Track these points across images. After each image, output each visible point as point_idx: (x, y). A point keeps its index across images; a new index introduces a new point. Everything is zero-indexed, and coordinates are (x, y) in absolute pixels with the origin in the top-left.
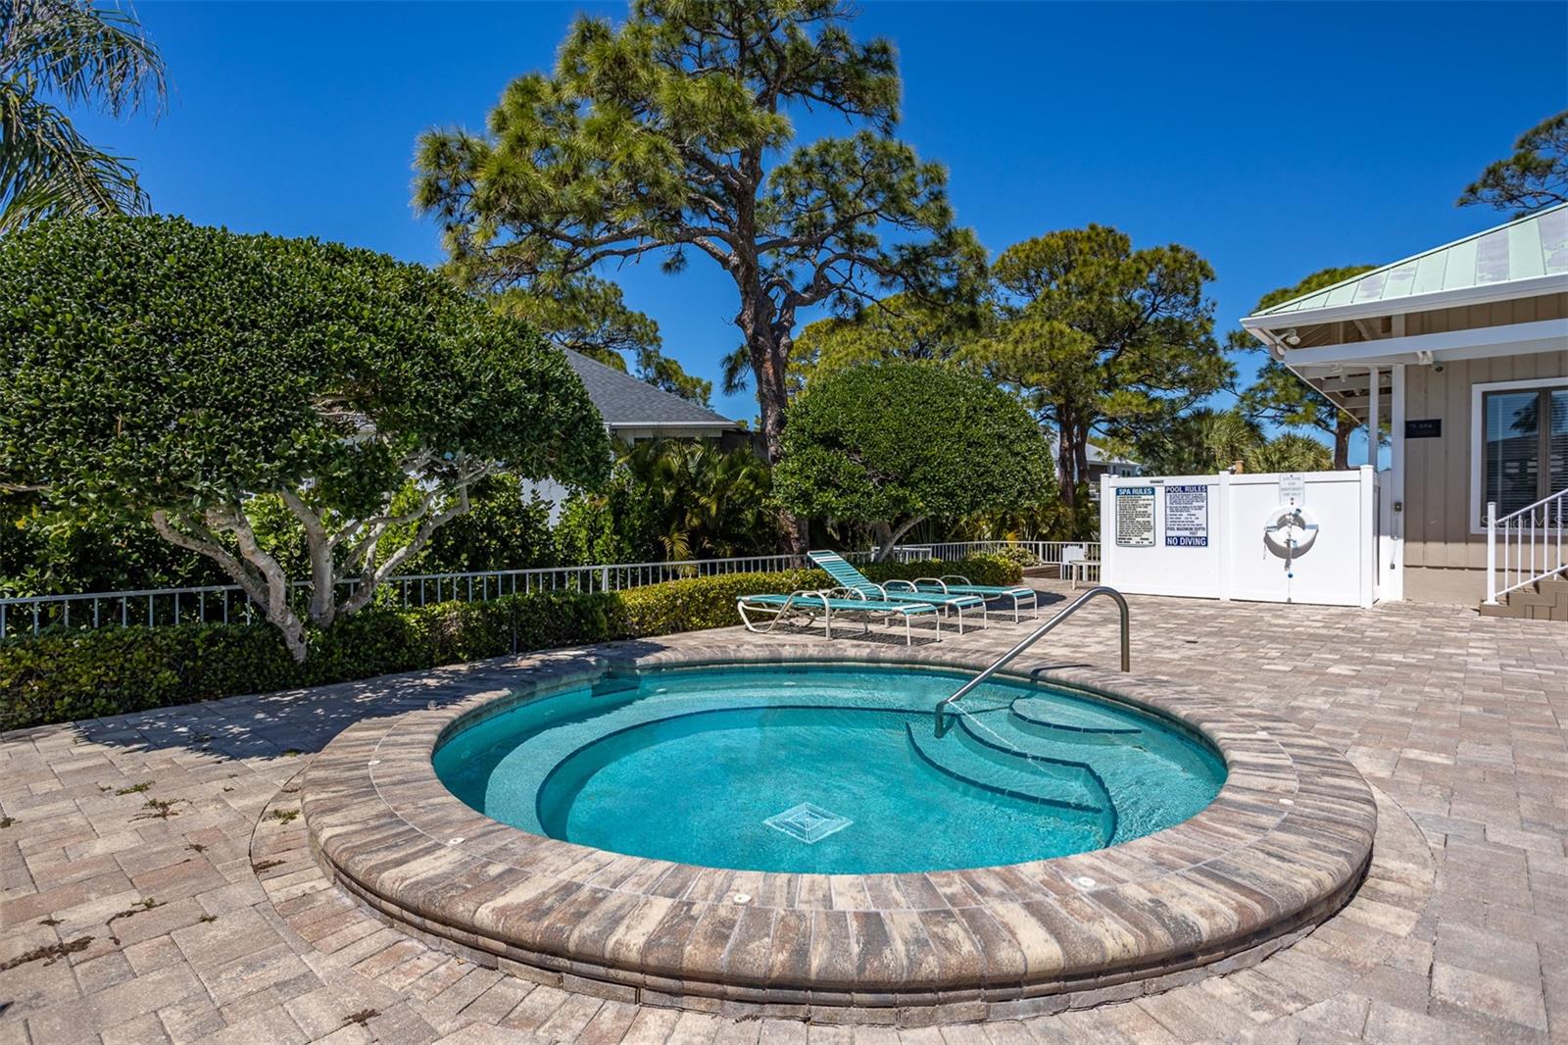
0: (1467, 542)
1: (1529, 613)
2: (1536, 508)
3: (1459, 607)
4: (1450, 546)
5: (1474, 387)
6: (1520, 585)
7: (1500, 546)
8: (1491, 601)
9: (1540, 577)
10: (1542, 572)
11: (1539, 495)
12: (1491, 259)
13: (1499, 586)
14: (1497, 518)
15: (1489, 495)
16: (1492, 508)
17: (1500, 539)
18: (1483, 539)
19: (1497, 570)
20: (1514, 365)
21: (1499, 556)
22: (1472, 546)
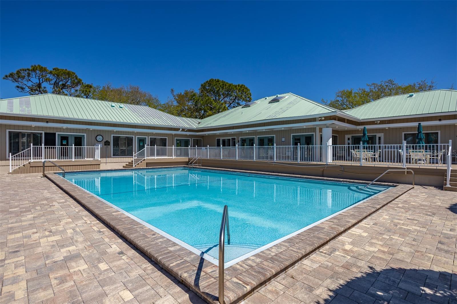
0: (6, 160)
1: (18, 173)
2: (19, 154)
3: (4, 173)
4: (2, 161)
5: (7, 130)
6: (16, 168)
7: (12, 161)
8: (11, 171)
9: (20, 166)
10: (20, 165)
11: (20, 151)
12: (10, 106)
13: (12, 169)
14: (12, 156)
15: (10, 151)
16: (10, 154)
17: (12, 160)
18: (9, 160)
19: (12, 166)
20: (15, 127)
21: (12, 163)
22: (7, 161)
